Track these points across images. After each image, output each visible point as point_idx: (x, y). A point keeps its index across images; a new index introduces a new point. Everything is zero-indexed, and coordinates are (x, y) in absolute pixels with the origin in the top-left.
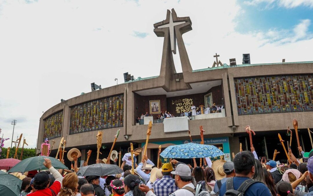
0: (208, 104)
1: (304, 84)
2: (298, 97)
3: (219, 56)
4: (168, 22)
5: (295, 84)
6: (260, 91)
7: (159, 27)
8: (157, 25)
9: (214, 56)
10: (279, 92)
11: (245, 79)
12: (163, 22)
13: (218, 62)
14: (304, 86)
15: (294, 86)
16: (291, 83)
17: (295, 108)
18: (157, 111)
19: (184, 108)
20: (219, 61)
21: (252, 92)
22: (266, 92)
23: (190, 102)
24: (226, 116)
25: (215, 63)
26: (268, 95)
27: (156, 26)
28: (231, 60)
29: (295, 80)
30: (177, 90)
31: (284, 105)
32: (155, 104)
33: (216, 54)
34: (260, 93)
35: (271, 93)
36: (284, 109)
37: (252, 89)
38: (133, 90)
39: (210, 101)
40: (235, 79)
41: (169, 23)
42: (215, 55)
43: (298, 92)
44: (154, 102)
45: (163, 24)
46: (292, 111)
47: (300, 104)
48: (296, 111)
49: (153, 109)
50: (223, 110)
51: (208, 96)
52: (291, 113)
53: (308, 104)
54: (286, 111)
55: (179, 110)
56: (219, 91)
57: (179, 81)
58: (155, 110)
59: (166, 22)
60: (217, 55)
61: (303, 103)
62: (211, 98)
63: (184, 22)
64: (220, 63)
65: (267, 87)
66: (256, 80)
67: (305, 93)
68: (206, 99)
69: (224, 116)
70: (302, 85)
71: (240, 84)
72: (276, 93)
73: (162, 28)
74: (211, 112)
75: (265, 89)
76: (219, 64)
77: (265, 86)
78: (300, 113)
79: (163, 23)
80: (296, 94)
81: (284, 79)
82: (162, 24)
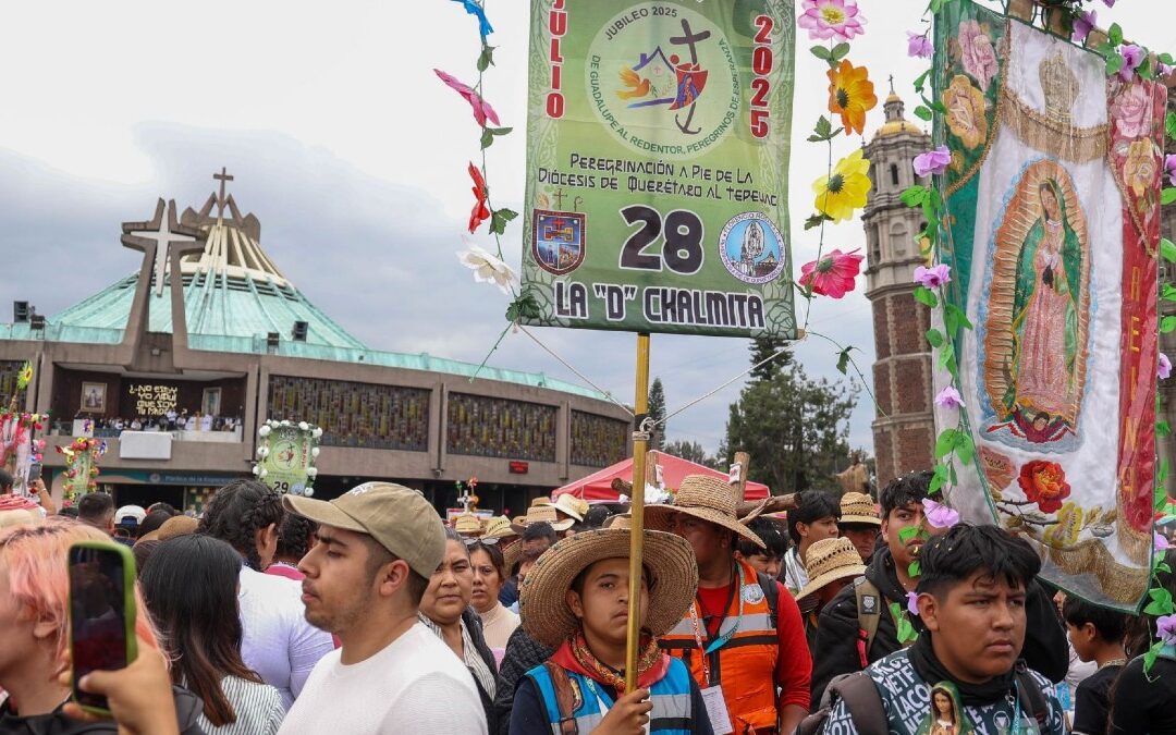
0: (209, 406)
1: (384, 403)
2: (369, 423)
3: (231, 178)
4: (156, 228)
5: (371, 399)
6: (309, 404)
7: (133, 233)
8: (132, 227)
9: (216, 176)
10: (342, 410)
11: (289, 380)
12: (145, 224)
13: (226, 198)
14: (385, 406)
15: (368, 403)
16: (364, 397)
17: (360, 442)
18: (98, 405)
19: (156, 405)
20: (230, 196)
21: (296, 403)
22: (320, 406)
23: (172, 394)
24: (243, 440)
25: (213, 200)
26: (322, 413)
27: (128, 228)
28: (270, 335)
29: (372, 394)
30: (151, 371)
31: (345, 433)
32: (94, 392)
33: (224, 170)
34: (310, 408)
35: (328, 409)
36: (343, 441)
37: (297, 398)
38: (56, 360)
39: (214, 402)
40: (272, 377)
41: (158, 230)
42: (220, 173)
43: (373, 413)
44: (92, 388)
45: (145, 230)
46: (356, 445)
47: (372, 435)
48: (362, 446)
49: (88, 401)
50: (239, 429)
51: (212, 392)
52: (352, 449)
53: (383, 437)
54: (346, 445)
55: (144, 408)
56: (236, 388)
57: (159, 356)
58: (93, 404)
59: (152, 227)
60: (228, 173)
61: (375, 433)
62: (218, 397)
63: (193, 239)
64: (230, 202)
65: (324, 399)
66: (307, 383)
67: (384, 418)
68: (206, 396)
69: (239, 441)
70: (381, 404)
71: (278, 387)
72: (337, 411)
73: (141, 239)
74: (214, 429)
75: (320, 402)
76: (227, 206)
77: (320, 396)
78: (366, 450)
79: (145, 227)
80: (368, 417)
81: (355, 389)
82: (142, 227)
